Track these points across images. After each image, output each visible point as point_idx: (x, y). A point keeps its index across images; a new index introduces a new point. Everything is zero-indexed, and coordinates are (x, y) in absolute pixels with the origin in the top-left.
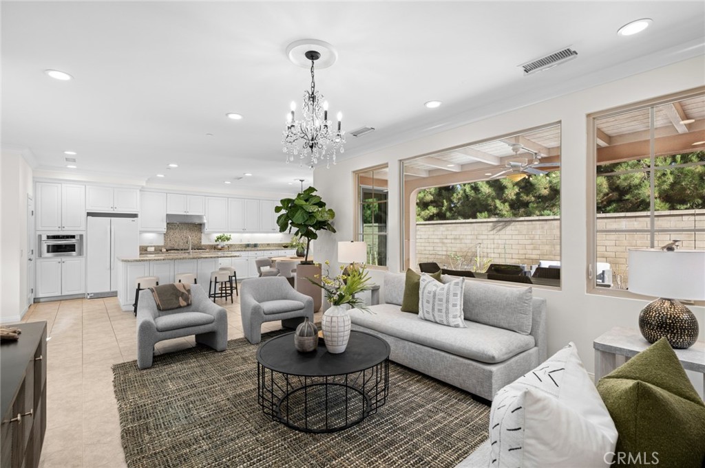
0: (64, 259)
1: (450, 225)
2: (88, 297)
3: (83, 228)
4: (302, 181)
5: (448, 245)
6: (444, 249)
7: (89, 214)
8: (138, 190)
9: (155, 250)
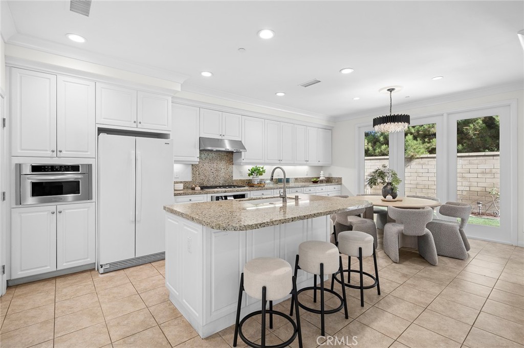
0: (61, 206)
1: (475, 158)
2: (101, 270)
3: (92, 153)
4: (391, 90)
5: (472, 180)
6: (467, 184)
7: (101, 130)
8: (170, 99)
9: (185, 188)
